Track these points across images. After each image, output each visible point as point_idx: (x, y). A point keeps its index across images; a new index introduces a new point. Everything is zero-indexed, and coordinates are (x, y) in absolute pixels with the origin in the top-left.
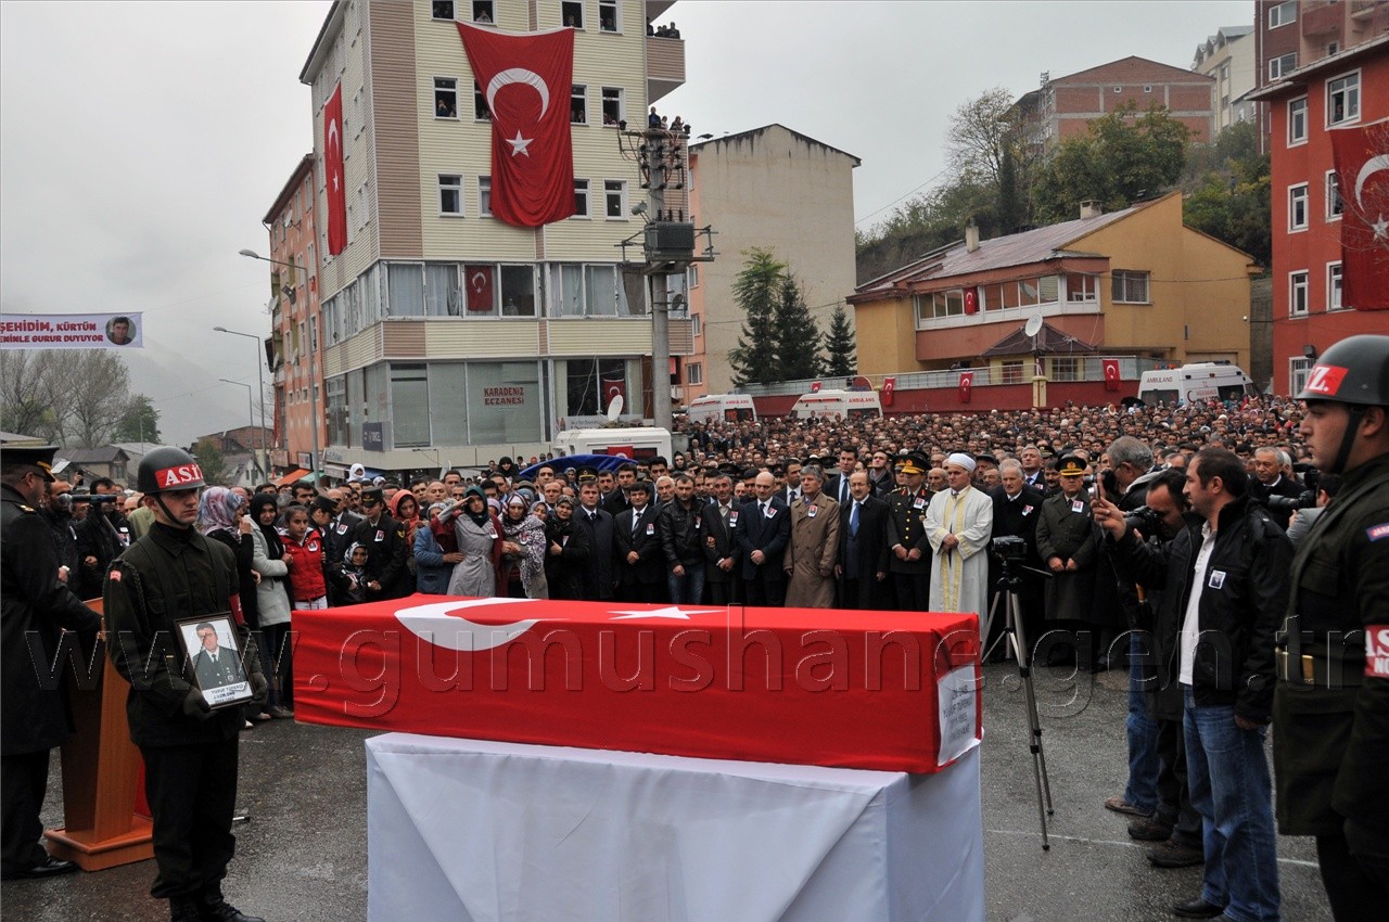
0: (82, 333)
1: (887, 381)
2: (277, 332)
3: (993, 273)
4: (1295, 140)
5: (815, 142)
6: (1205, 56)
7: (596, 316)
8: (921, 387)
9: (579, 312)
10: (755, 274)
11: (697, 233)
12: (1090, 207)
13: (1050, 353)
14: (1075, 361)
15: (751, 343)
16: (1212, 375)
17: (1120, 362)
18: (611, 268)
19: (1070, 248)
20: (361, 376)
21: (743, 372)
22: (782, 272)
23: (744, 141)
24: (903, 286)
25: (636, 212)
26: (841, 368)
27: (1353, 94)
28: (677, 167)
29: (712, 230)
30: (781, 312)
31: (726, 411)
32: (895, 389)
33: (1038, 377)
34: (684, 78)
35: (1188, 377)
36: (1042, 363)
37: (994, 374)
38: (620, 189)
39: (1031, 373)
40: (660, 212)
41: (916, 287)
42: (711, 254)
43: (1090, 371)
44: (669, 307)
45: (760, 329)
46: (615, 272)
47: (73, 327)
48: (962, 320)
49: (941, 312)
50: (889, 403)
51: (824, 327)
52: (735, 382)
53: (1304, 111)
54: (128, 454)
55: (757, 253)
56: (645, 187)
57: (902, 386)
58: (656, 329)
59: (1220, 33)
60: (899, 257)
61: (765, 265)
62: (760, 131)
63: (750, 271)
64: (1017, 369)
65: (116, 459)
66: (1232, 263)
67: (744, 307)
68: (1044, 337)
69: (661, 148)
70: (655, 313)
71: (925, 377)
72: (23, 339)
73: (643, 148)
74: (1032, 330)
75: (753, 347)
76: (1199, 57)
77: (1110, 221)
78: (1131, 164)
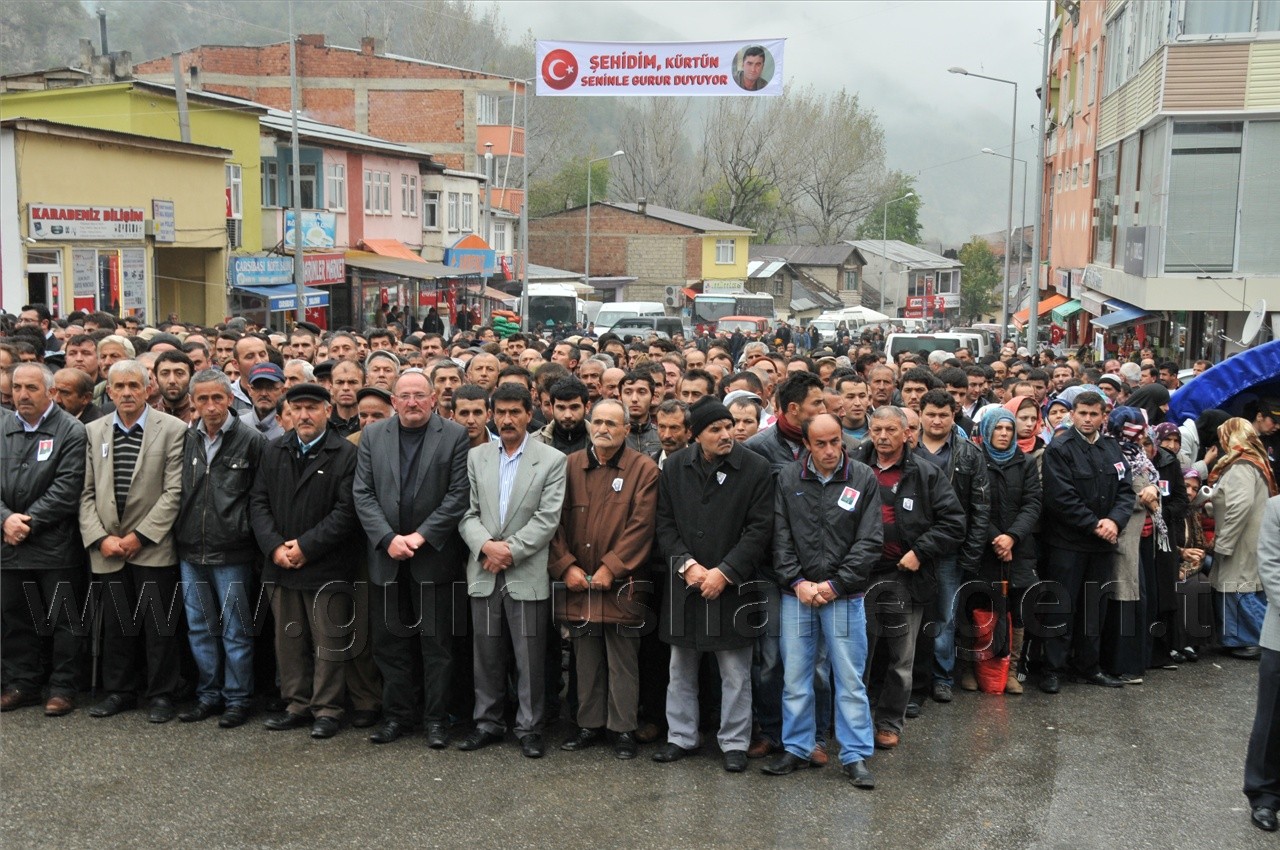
0: (700, 71)
2: (1053, 75)
20: (1137, 144)
47: (687, 63)
54: (866, 256)
65: (847, 261)
72: (621, 81)
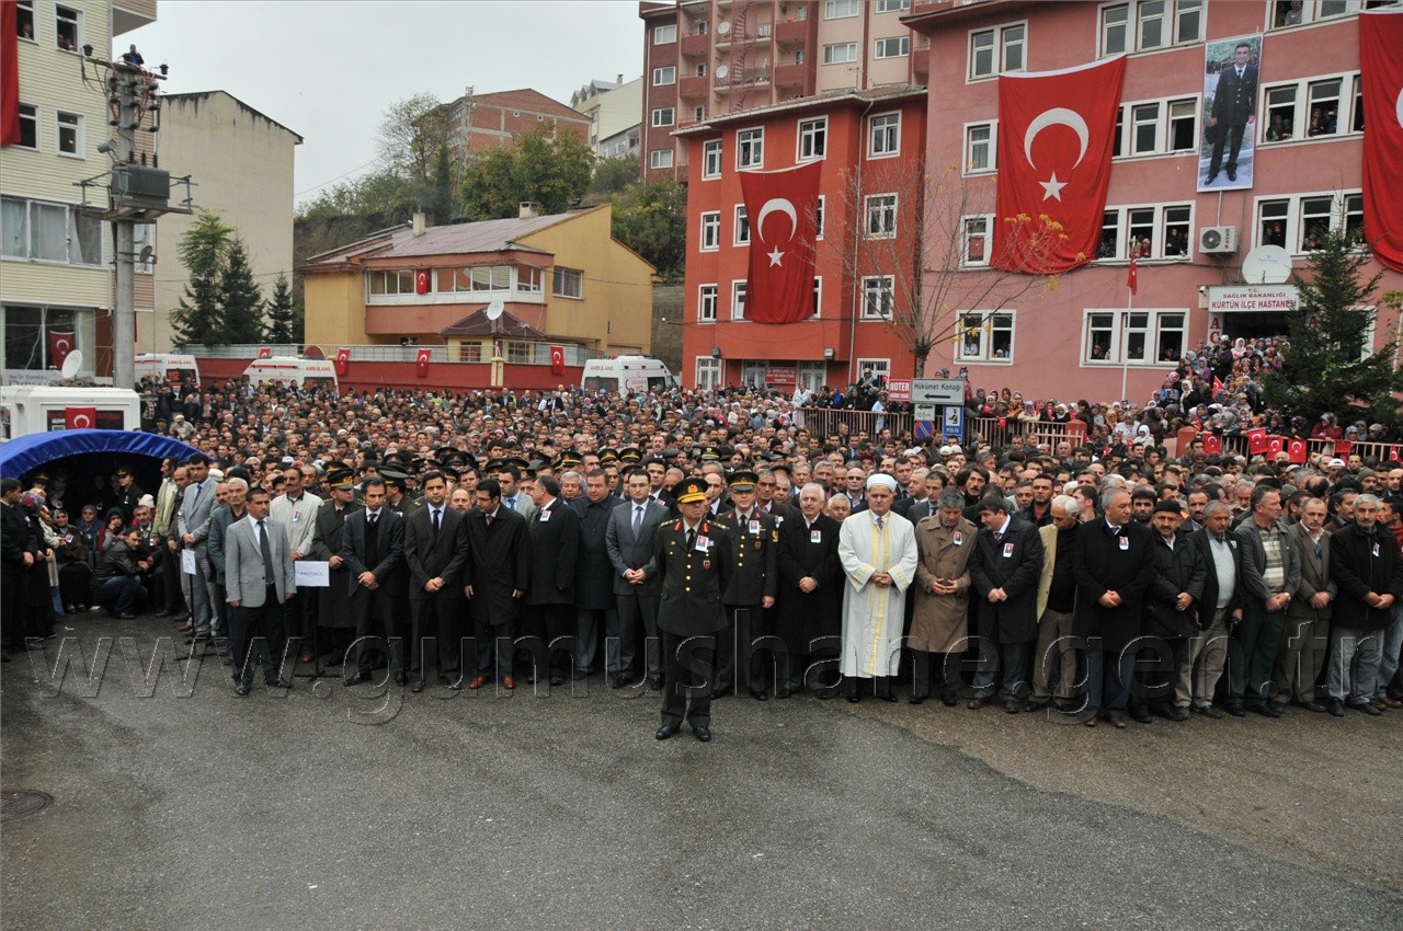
1: (342, 352)
3: (447, 257)
4: (708, 175)
5: (260, 115)
6: (580, 100)
7: (44, 261)
8: (376, 360)
9: (22, 253)
10: (201, 235)
11: (172, 182)
12: (528, 208)
13: (505, 336)
14: (528, 347)
15: (193, 304)
16: (644, 367)
17: (565, 349)
18: (64, 208)
19: (523, 242)
21: (184, 332)
22: (230, 236)
23: (188, 102)
24: (355, 261)
25: (102, 150)
26: (281, 337)
27: (758, 146)
28: (152, 108)
29: (191, 180)
30: (227, 276)
31: (168, 371)
32: (350, 359)
33: (496, 358)
34: (155, 16)
35: (626, 367)
36: (500, 345)
37: (452, 352)
38: (75, 123)
39: (489, 353)
40: (132, 154)
41: (369, 264)
42: (190, 206)
43: (540, 356)
44: (137, 258)
45: (203, 291)
46: (67, 214)
48: (412, 298)
49: (392, 290)
50: (342, 372)
51: (268, 294)
52: (175, 342)
53: (717, 152)
55: (204, 214)
56: (114, 123)
57: (357, 357)
58: (120, 281)
59: (592, 85)
60: (326, 234)
61: (213, 227)
62: (206, 95)
63: (197, 232)
64: (473, 349)
66: (640, 271)
67: (190, 266)
68: (501, 321)
69: (134, 84)
70: (119, 263)
71: (372, 350)
73: (113, 80)
74: (493, 314)
75: (196, 309)
76: (575, 99)
77: (555, 222)
78: (546, 176)
